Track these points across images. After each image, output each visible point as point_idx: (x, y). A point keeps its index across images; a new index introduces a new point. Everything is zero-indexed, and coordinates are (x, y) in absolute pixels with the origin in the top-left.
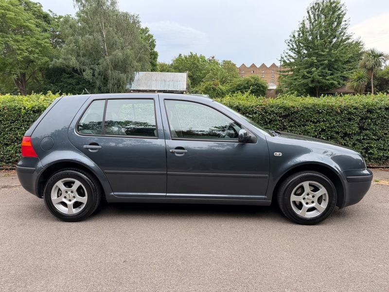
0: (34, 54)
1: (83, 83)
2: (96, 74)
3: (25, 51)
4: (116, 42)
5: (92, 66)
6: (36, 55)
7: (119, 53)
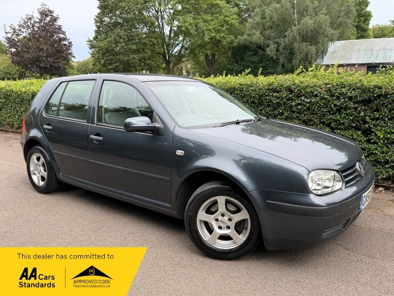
0: (220, 33)
1: (267, 61)
2: (281, 49)
3: (213, 31)
4: (307, 7)
5: (277, 40)
6: (222, 35)
7: (308, 22)
